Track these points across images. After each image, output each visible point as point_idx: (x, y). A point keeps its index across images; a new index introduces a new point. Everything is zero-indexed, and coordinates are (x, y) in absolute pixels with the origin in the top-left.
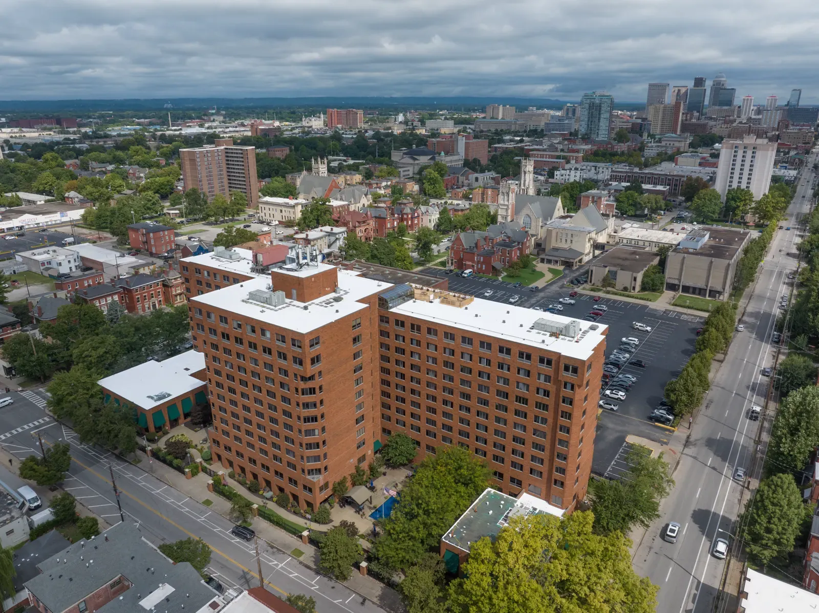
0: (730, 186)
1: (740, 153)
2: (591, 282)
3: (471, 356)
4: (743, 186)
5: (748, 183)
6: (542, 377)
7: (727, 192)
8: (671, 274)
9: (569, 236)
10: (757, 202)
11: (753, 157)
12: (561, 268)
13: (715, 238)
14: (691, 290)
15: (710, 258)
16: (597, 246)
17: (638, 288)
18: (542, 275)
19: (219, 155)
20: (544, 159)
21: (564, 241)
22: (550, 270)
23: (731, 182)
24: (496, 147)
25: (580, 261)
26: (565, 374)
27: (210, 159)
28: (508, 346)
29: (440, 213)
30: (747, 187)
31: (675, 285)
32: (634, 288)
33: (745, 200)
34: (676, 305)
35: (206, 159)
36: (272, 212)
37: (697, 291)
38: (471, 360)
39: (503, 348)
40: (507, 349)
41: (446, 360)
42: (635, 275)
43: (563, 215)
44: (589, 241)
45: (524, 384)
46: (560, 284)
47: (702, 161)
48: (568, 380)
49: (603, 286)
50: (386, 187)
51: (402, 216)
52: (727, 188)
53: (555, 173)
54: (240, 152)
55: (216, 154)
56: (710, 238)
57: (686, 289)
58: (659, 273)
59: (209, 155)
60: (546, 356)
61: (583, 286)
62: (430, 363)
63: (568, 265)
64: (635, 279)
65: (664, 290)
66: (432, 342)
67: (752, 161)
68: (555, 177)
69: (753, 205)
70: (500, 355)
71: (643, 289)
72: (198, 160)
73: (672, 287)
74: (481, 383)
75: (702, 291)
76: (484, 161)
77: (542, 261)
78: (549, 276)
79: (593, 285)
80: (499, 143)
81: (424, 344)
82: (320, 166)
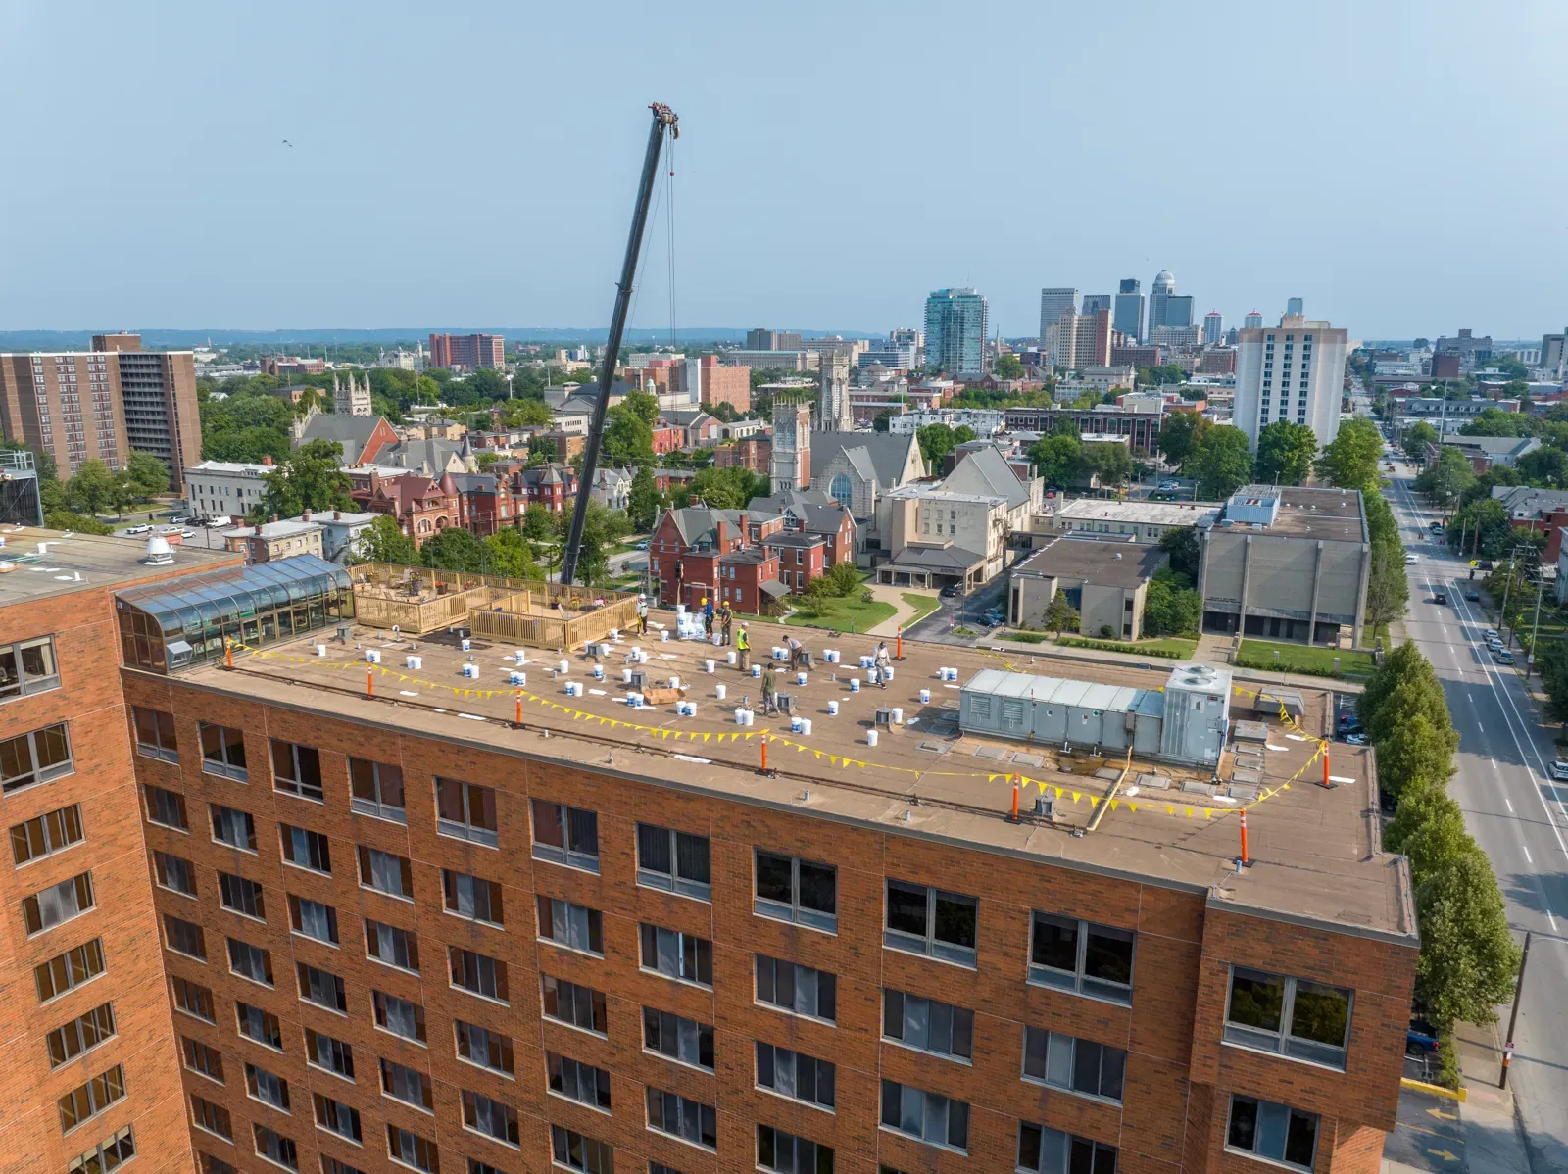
0: (1264, 420)
1: (1279, 350)
2: (1015, 619)
3: (594, 918)
4: (1292, 418)
5: (1302, 412)
6: (1060, 1061)
7: (1258, 433)
8: (1212, 590)
9: (948, 517)
10: (1326, 448)
11: (1306, 357)
12: (935, 593)
13: (1294, 505)
14: (1267, 628)
15: (1312, 542)
16: (1011, 540)
17: (1136, 629)
18: (889, 610)
19: (98, 371)
20: (866, 404)
21: (934, 529)
22: (906, 598)
23: (1266, 411)
24: (767, 389)
25: (979, 574)
26: (1241, 1041)
27: (72, 378)
28: (816, 853)
29: (634, 484)
30: (1299, 421)
31: (1225, 616)
32: (1128, 630)
33: (1301, 445)
34: (1246, 665)
35: (61, 378)
36: (216, 497)
37: (1283, 629)
38: (596, 945)
39: (786, 865)
40: (807, 870)
41: (465, 943)
42: (1127, 594)
43: (924, 476)
44: (994, 526)
45: (936, 1100)
46: (939, 627)
47: (1168, 404)
48: (1270, 1089)
49: (1051, 627)
50: (520, 445)
51: (541, 491)
52: (1259, 424)
53: (891, 422)
54: (154, 362)
55: (90, 367)
56: (1283, 504)
57: (1255, 625)
58: (1186, 587)
59: (71, 369)
60: (1087, 917)
61: (998, 630)
62: (386, 960)
63: (947, 582)
64: (1129, 605)
65: (1200, 631)
66: (382, 842)
67: (1304, 366)
68: (891, 430)
69: (1319, 456)
70: (768, 912)
71: (1151, 627)
72: (40, 379)
73: (1217, 623)
74: (664, 1084)
75: (1296, 629)
76: (742, 406)
77: (886, 579)
78: (906, 613)
79: (1023, 626)
80: (772, 382)
81: (346, 855)
82: (353, 395)
